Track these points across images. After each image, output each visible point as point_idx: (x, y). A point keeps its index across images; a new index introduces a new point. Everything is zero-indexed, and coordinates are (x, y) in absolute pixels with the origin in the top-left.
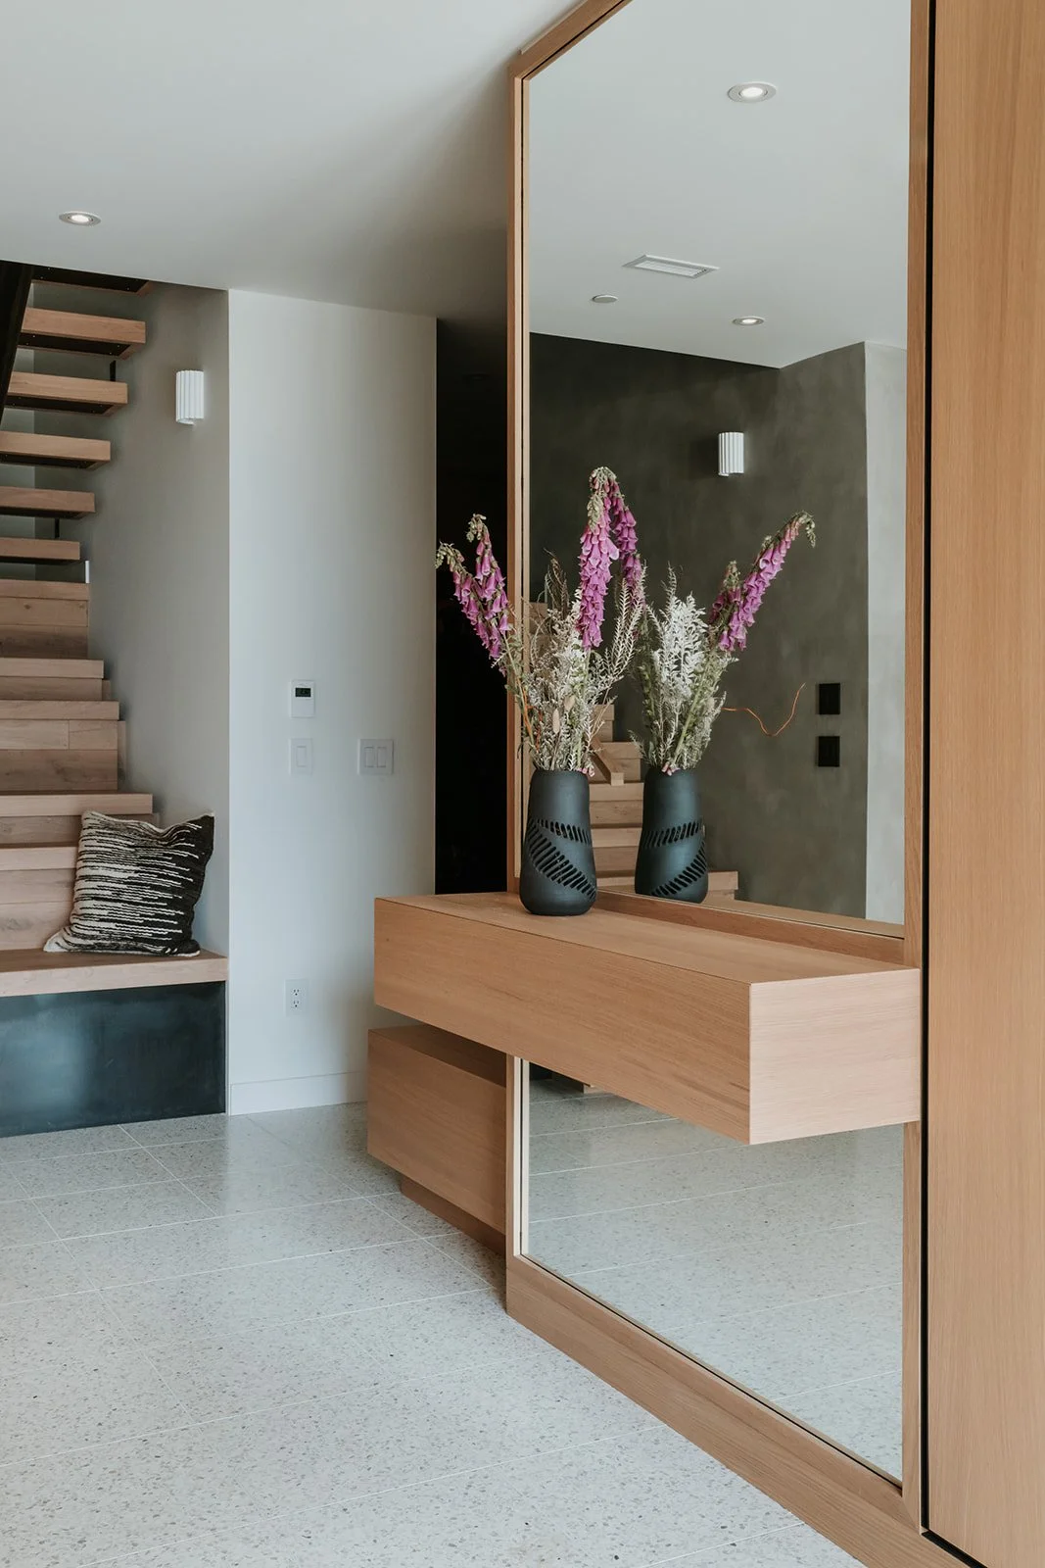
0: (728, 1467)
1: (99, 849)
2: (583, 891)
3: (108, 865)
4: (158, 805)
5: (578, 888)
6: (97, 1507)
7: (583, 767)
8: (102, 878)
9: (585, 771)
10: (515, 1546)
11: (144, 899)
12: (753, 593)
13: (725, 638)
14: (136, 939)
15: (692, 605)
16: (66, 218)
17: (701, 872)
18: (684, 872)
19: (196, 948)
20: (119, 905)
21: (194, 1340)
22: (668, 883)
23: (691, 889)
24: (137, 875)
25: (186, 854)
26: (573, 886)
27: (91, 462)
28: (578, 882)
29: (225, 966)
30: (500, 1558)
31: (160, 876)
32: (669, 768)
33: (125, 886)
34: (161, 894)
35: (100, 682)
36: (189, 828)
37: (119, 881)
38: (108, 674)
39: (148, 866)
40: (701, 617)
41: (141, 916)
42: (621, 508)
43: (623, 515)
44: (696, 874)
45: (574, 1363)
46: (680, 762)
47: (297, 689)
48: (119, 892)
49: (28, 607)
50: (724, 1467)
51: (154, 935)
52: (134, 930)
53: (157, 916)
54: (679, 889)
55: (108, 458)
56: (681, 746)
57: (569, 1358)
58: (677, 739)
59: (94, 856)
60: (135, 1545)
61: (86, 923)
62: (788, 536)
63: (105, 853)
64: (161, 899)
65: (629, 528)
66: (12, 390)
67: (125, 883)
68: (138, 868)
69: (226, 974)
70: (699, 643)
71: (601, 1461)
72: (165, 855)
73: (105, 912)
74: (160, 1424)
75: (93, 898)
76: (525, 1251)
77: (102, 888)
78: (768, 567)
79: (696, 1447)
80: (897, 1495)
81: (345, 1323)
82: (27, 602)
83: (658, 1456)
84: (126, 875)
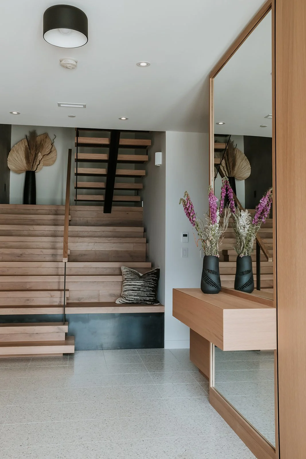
0: (247, 446)
1: (131, 277)
2: (215, 287)
3: (135, 281)
4: (153, 265)
5: (214, 286)
6: (88, 432)
7: (216, 255)
8: (134, 285)
9: (217, 256)
10: (180, 454)
11: (146, 290)
12: (260, 209)
13: (254, 221)
14: (145, 300)
15: (247, 212)
16: (120, 119)
17: (251, 283)
18: (246, 283)
19: (158, 302)
20: (140, 292)
21: (128, 400)
22: (241, 286)
23: (248, 288)
24: (144, 284)
25: (155, 278)
26: (212, 286)
27: (141, 176)
28: (214, 285)
29: (164, 308)
30: (175, 456)
31: (150, 284)
32: (241, 256)
33: (141, 287)
34: (150, 289)
35: (143, 233)
36: (154, 272)
37: (139, 286)
38: (145, 231)
39: (146, 281)
40: (249, 215)
41: (146, 294)
42: (229, 187)
43: (229, 189)
44: (249, 284)
45: (220, 416)
46: (245, 254)
47: (183, 235)
48: (140, 288)
49: (127, 214)
50: (246, 446)
51: (150, 299)
52: (144, 298)
53: (150, 294)
54: (244, 288)
55: (145, 175)
56: (245, 249)
57: (219, 415)
58: (244, 247)
59: (130, 279)
60: (92, 441)
61: (130, 297)
62: (268, 193)
63: (133, 278)
64: (150, 290)
65: (231, 192)
66: (118, 159)
67: (141, 286)
68: (144, 282)
69: (164, 311)
70: (250, 222)
71: (213, 440)
72: (150, 278)
73: (136, 294)
74: (111, 417)
75: (132, 290)
76: (214, 386)
77: (135, 288)
78: (263, 202)
79: (241, 440)
80: (274, 453)
81: (167, 400)
82: (127, 212)
83: (229, 441)
84: (140, 284)
